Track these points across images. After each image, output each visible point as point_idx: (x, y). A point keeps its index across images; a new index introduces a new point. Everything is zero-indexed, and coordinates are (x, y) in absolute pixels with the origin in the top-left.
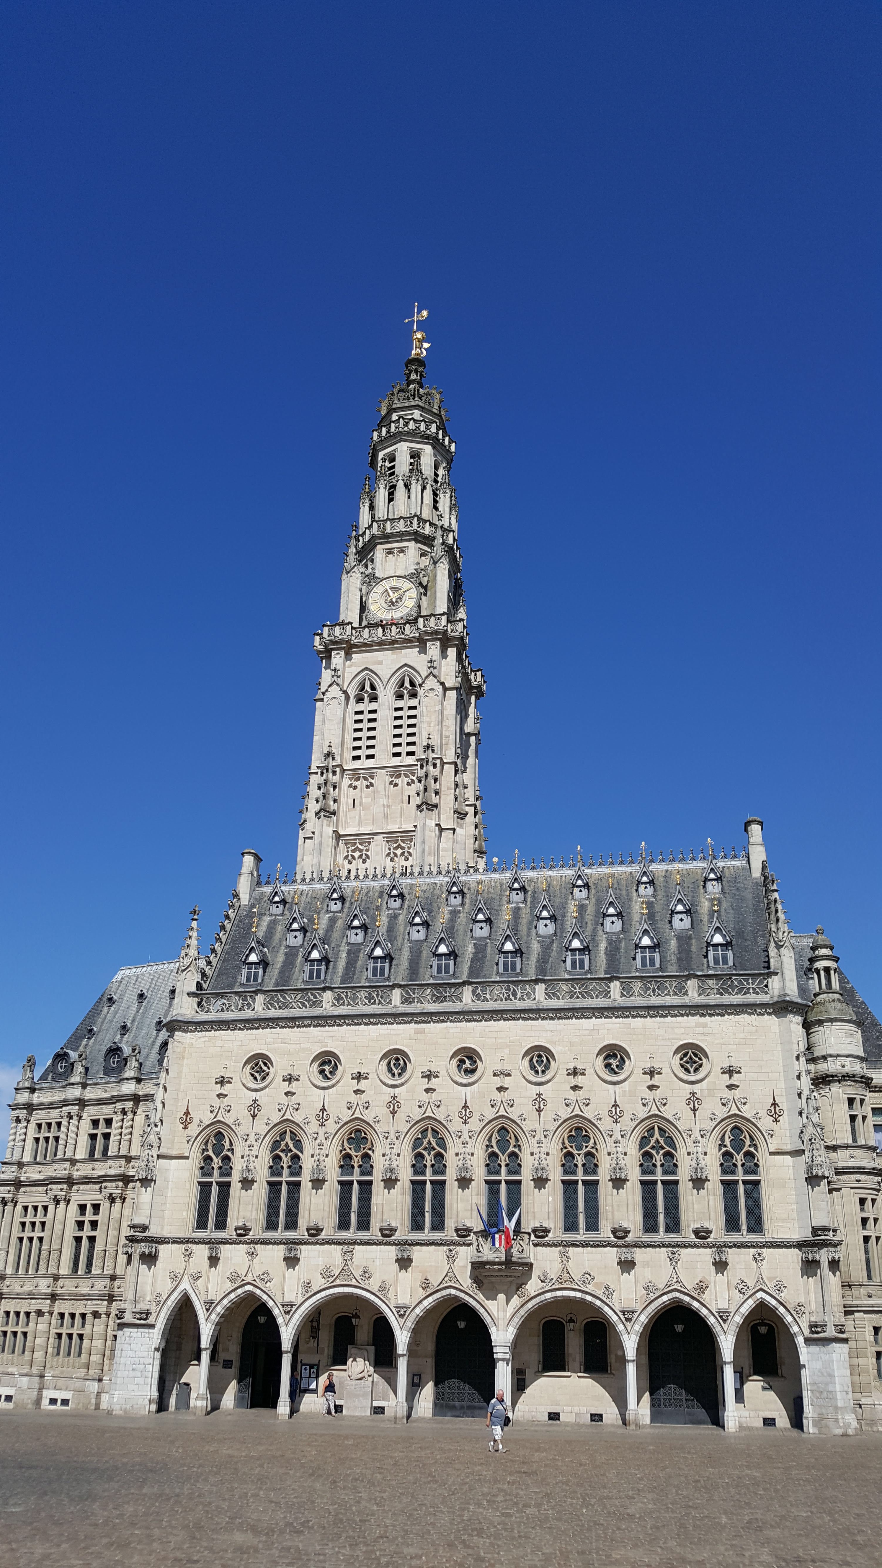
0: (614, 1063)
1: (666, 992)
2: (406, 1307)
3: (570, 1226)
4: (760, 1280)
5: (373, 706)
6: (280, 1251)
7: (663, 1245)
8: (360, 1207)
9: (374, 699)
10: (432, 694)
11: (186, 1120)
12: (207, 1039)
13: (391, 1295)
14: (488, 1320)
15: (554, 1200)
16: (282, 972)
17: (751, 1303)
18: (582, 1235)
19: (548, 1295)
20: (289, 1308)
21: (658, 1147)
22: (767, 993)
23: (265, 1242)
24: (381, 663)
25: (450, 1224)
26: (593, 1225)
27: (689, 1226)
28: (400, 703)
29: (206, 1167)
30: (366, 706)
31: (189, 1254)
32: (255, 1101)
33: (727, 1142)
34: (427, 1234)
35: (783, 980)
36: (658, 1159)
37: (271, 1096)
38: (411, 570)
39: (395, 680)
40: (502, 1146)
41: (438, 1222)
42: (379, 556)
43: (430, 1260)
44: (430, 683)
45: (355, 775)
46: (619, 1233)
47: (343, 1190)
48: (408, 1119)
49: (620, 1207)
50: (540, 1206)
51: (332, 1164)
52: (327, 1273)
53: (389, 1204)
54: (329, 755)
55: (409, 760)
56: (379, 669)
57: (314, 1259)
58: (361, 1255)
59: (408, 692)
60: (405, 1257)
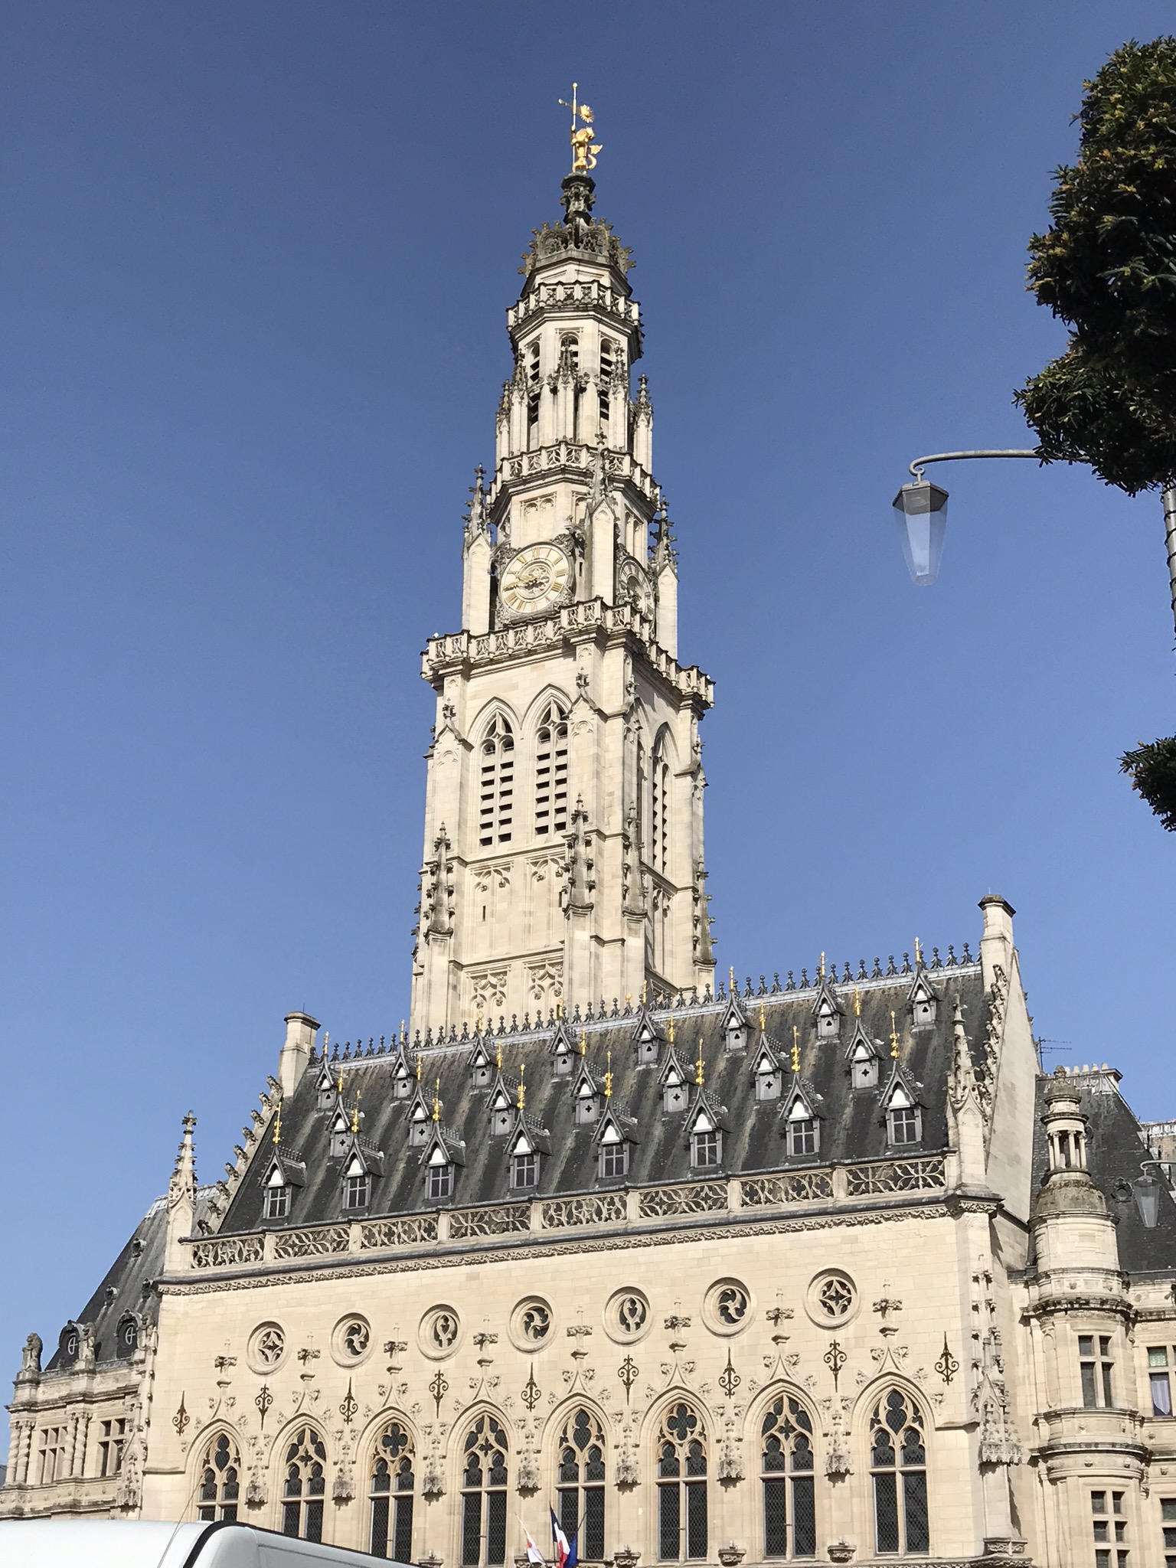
0: (732, 1306)
1: (803, 1193)
3: (668, 1549)
5: (508, 757)
8: (398, 1533)
9: (509, 744)
10: (584, 730)
11: (182, 1418)
12: (204, 1304)
15: (645, 1513)
16: (318, 1197)
18: (682, 1562)
21: (787, 1429)
22: (942, 1185)
24: (515, 687)
25: (511, 1554)
26: (697, 1547)
27: (824, 1544)
28: (546, 749)
29: (208, 1489)
30: (499, 757)
32: (265, 1389)
33: (882, 1416)
35: (960, 1162)
36: (788, 1446)
37: (284, 1380)
38: (561, 530)
39: (534, 717)
40: (583, 1431)
41: (497, 1552)
42: (516, 514)
44: (579, 713)
45: (483, 868)
46: (728, 1557)
47: (378, 1511)
48: (456, 1406)
49: (733, 1519)
50: (627, 1523)
51: (361, 1475)
53: (433, 1528)
54: (442, 843)
55: (559, 838)
56: (511, 695)
59: (554, 723)
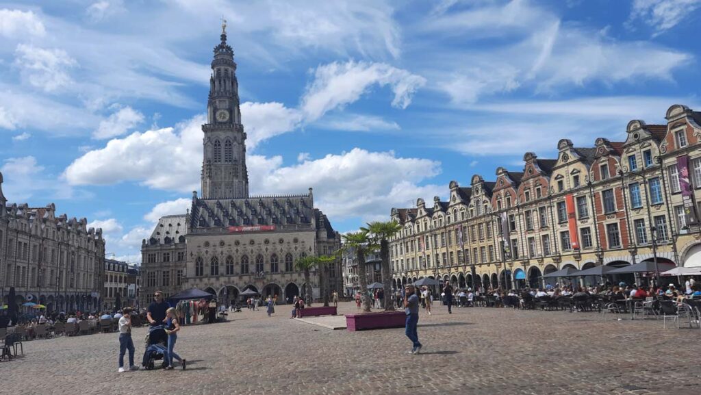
0: (281, 242)
2: (241, 287)
3: (272, 271)
6: (215, 279)
7: (289, 273)
8: (231, 270)
9: (219, 145)
10: (235, 146)
11: (192, 254)
13: (237, 285)
14: (257, 288)
15: (269, 266)
18: (275, 272)
19: (269, 283)
20: (217, 289)
21: (289, 257)
22: (310, 228)
23: (212, 277)
24: (221, 135)
25: (250, 272)
26: (277, 271)
27: (294, 270)
28: (227, 147)
29: (197, 264)
30: (217, 147)
31: (195, 280)
32: (207, 250)
34: (245, 274)
35: (313, 225)
36: (289, 259)
37: (210, 250)
38: (227, 107)
39: (225, 141)
40: (260, 257)
41: (247, 272)
42: (217, 102)
43: (246, 278)
44: (235, 143)
45: (216, 166)
46: (282, 271)
47: (228, 267)
48: (241, 253)
49: (282, 267)
50: (267, 268)
51: (225, 262)
52: (225, 282)
53: (237, 269)
54: (210, 161)
55: (230, 163)
56: (221, 137)
57: (222, 280)
58: (232, 278)
59: (229, 144)
60: (241, 278)
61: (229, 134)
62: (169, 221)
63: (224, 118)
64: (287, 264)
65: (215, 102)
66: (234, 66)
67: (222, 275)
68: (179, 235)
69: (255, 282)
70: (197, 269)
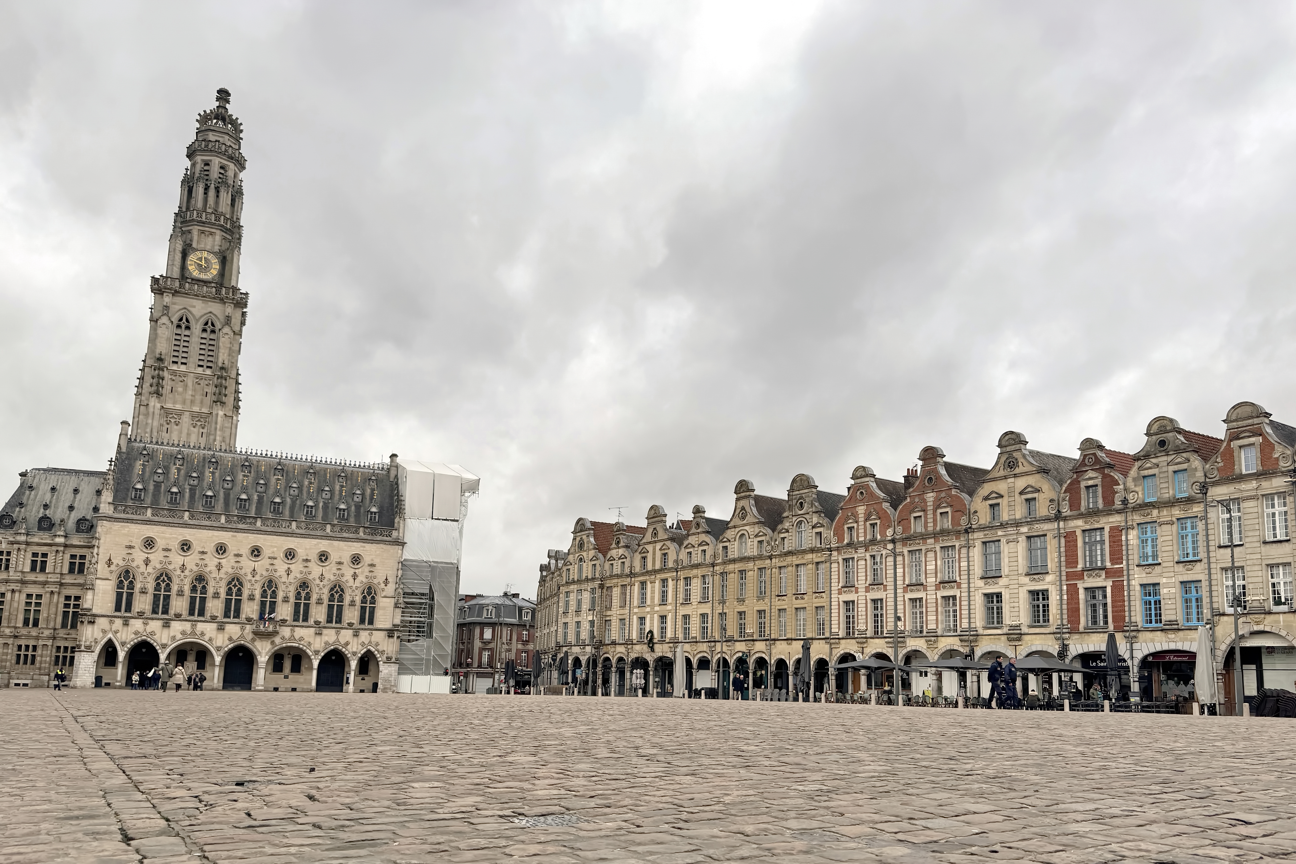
0: (323, 558)
2: (221, 647)
3: (296, 619)
4: (370, 642)
6: (159, 624)
7: (334, 628)
8: (200, 607)
9: (188, 328)
10: (226, 337)
11: (109, 563)
12: (120, 526)
13: (214, 643)
14: (257, 653)
15: (290, 609)
16: (154, 495)
17: (365, 650)
18: (301, 623)
19: (284, 645)
20: (164, 646)
21: (337, 592)
22: (391, 537)
23: (152, 619)
24: (194, 307)
25: (243, 616)
26: (306, 619)
27: (345, 622)
29: (120, 585)
30: (183, 332)
31: (111, 622)
32: (147, 558)
33: (365, 592)
34: (232, 620)
35: (398, 533)
36: (337, 597)
37: (156, 557)
38: (217, 249)
39: (203, 321)
40: (270, 585)
41: (237, 615)
42: (195, 233)
43: (233, 630)
44: (226, 330)
45: (174, 373)
46: (317, 623)
47: (193, 600)
48: (227, 573)
49: (319, 613)
50: (284, 611)
51: (187, 589)
52: (183, 633)
53: (215, 607)
54: (160, 360)
55: (208, 372)
56: (193, 310)
57: (177, 627)
58: (200, 627)
59: (209, 327)
60: (221, 628)
61: (216, 308)
62: (53, 480)
63: (206, 269)
64: (330, 607)
65: (189, 232)
66: (241, 164)
67: (178, 616)
68: (75, 516)
69: (253, 640)
70: (119, 596)
